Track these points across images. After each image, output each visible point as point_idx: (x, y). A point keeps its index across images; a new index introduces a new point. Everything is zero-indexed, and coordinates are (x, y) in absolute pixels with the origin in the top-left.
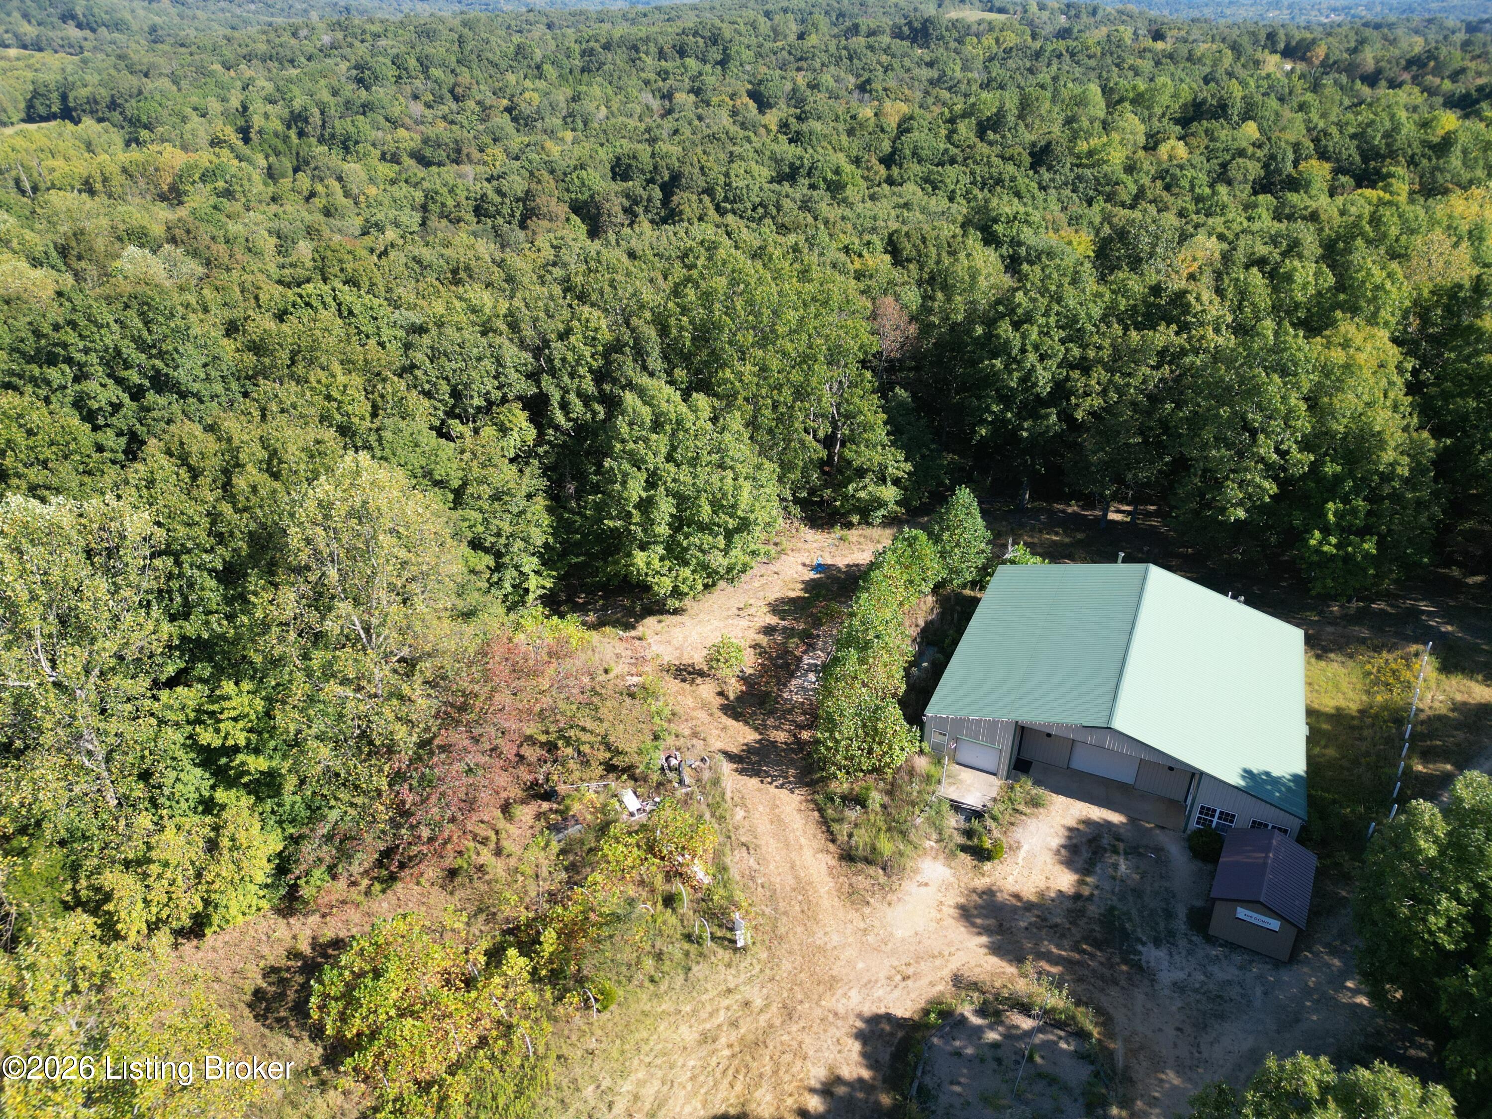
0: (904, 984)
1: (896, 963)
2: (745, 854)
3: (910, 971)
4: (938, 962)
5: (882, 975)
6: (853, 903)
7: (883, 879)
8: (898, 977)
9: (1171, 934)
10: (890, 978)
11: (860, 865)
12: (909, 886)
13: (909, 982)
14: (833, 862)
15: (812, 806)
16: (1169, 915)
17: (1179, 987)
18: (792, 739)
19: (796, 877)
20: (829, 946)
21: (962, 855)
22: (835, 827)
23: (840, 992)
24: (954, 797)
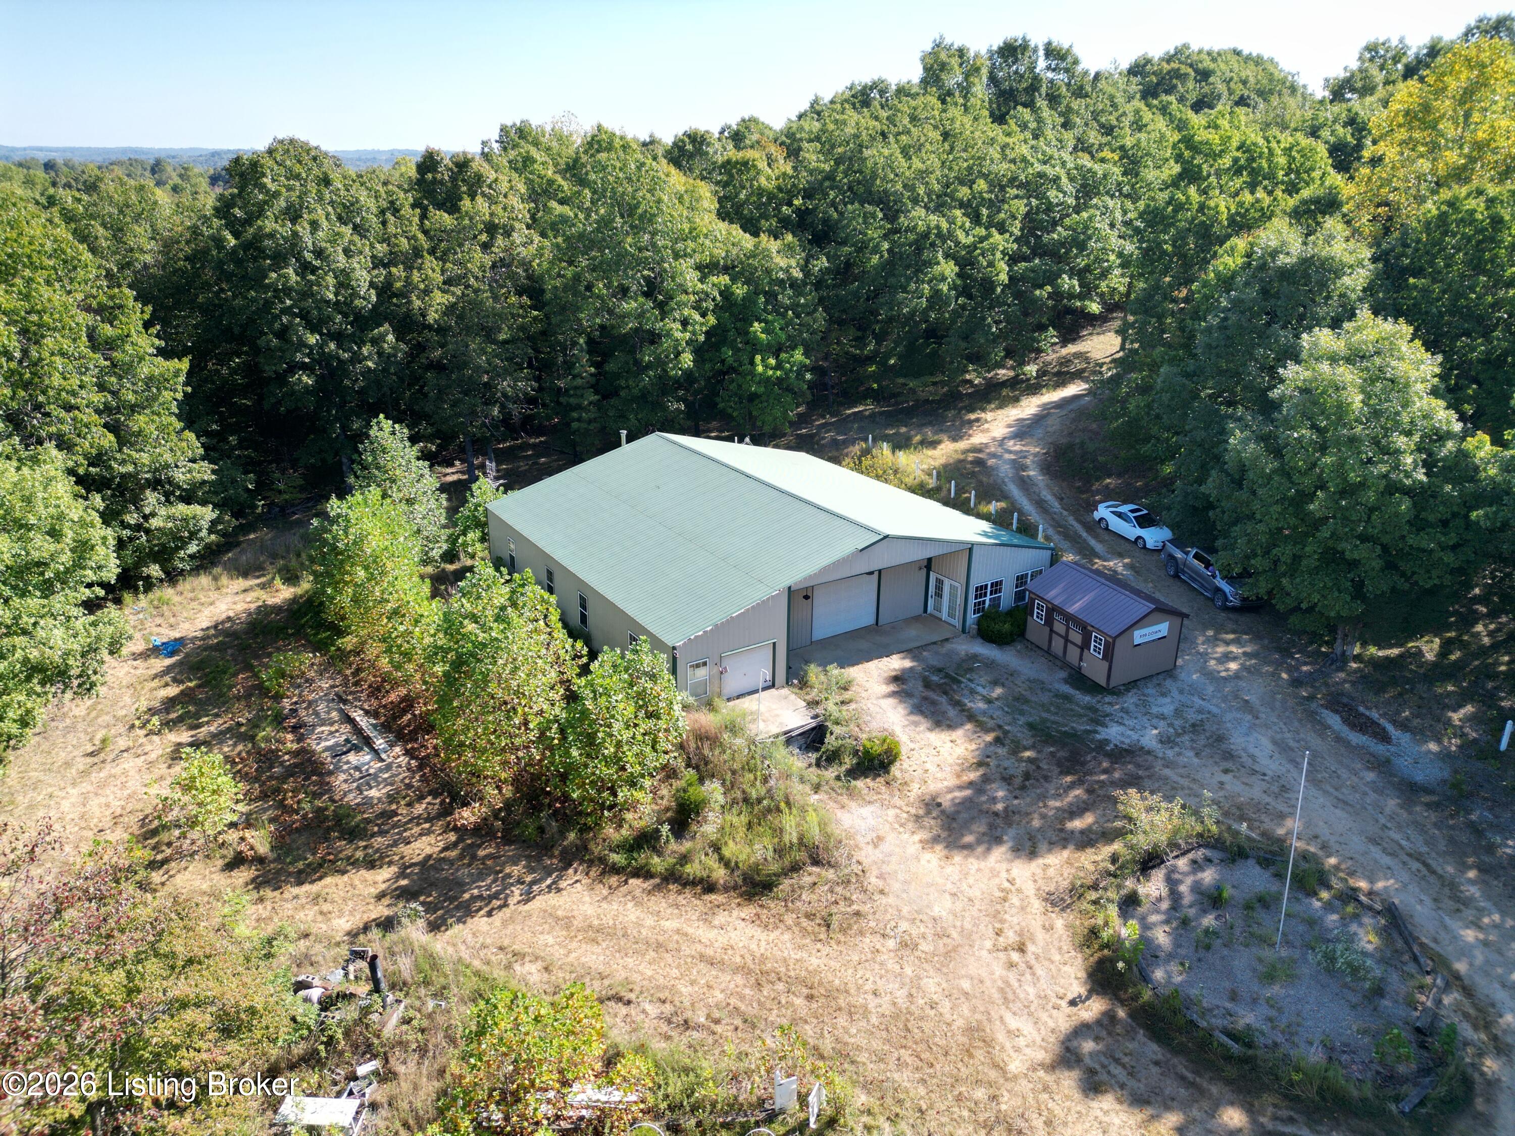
0: (1030, 957)
1: (988, 944)
2: (623, 1010)
3: (1011, 937)
4: (1015, 900)
5: (999, 971)
6: (843, 930)
7: (830, 874)
8: (1015, 956)
9: (1091, 709)
10: (1011, 965)
11: (786, 884)
12: (867, 855)
13: (1031, 948)
14: (749, 911)
15: (614, 880)
16: (1067, 698)
17: (1166, 741)
18: (452, 837)
19: (737, 970)
20: (902, 1002)
21: (860, 784)
22: (691, 870)
23: (1001, 1037)
24: (775, 730)
